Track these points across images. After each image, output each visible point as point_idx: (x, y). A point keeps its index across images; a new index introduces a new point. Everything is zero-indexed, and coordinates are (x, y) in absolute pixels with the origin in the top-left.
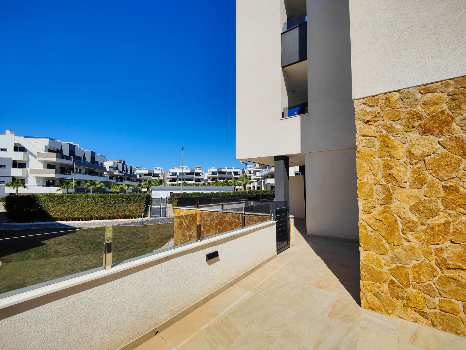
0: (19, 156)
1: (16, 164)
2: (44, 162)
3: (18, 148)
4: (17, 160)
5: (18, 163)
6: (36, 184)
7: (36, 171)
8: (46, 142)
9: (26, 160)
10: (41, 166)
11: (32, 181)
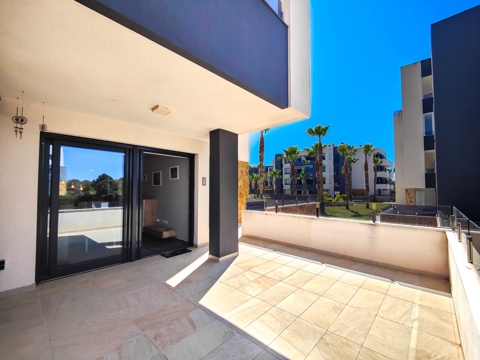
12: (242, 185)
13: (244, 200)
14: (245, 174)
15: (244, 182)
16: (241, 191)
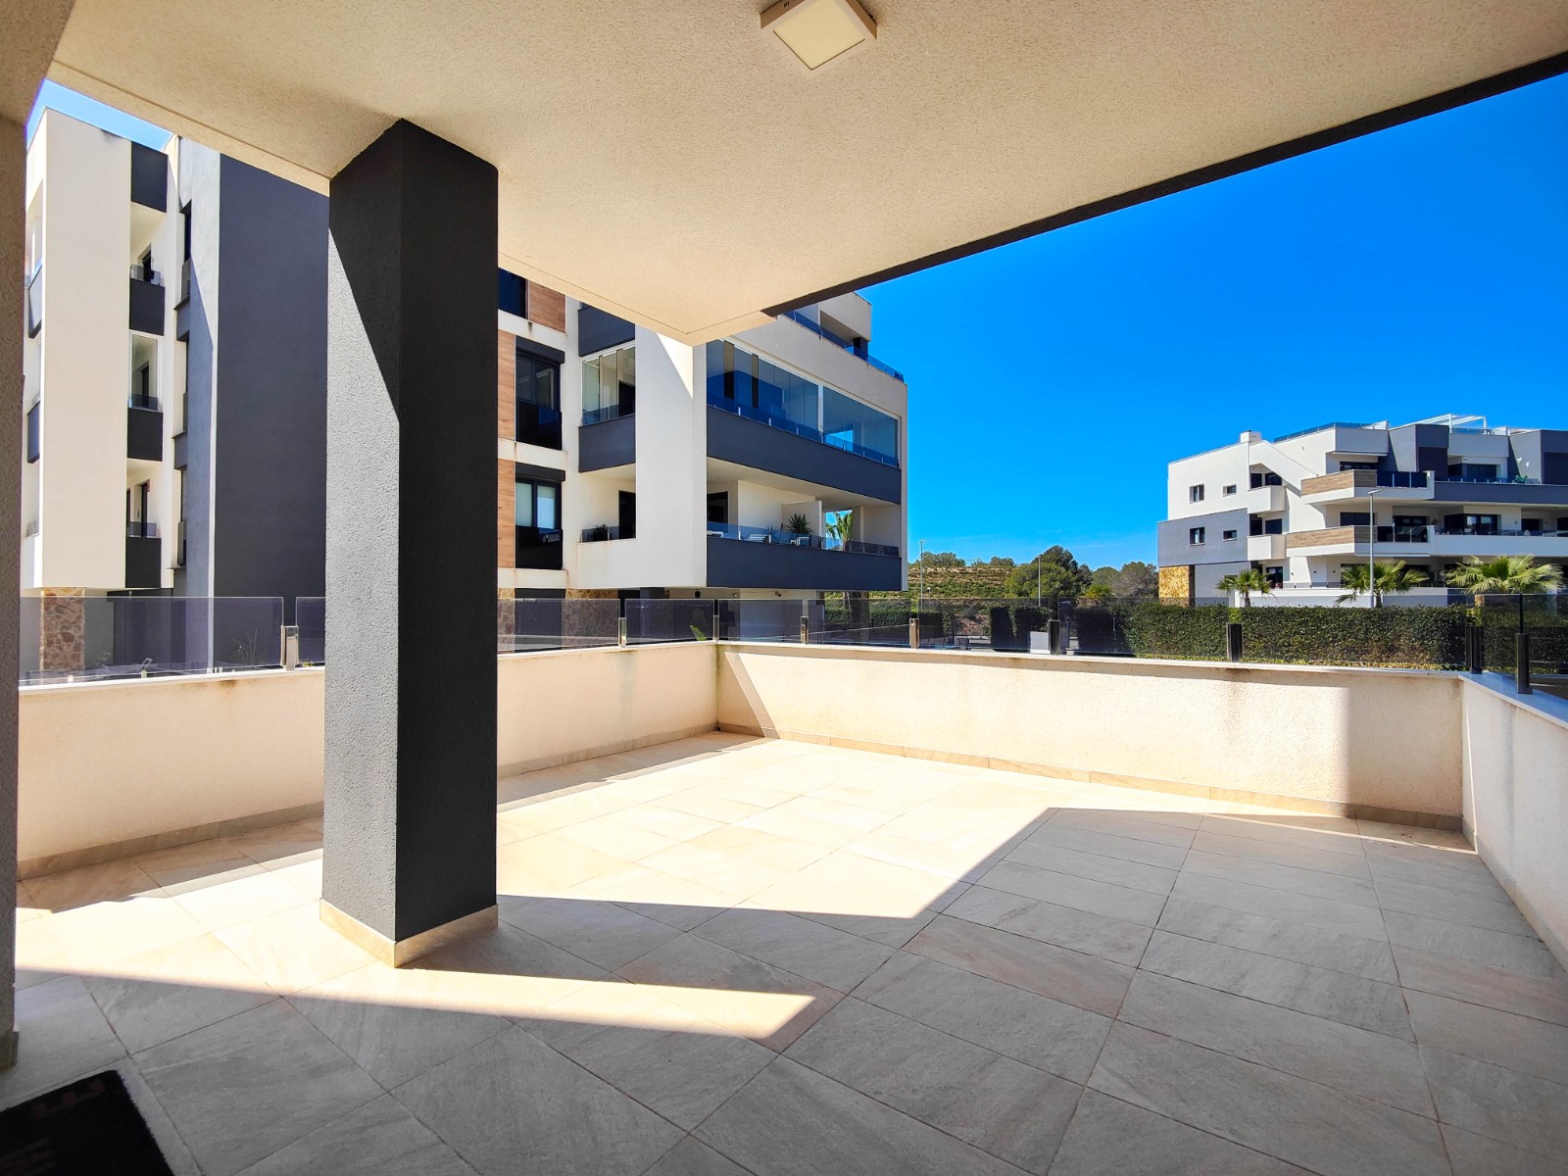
0: (1261, 501)
1: (1260, 525)
2: (1327, 508)
3: (1261, 478)
4: (1261, 513)
5: (1267, 522)
6: (1309, 580)
7: (1301, 539)
8: (1326, 440)
9: (1280, 508)
10: (1317, 522)
11: (1298, 571)
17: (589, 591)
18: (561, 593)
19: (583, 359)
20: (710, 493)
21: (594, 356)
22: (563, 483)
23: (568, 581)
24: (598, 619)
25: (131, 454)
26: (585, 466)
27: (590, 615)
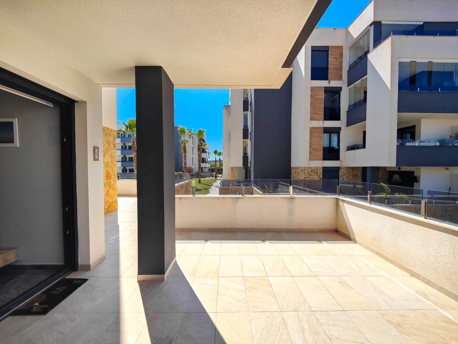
12: (109, 162)
13: (112, 182)
14: (113, 146)
15: (111, 158)
16: (108, 170)
17: (349, 167)
18: (339, 168)
19: (349, 87)
20: (398, 128)
21: (353, 85)
22: (341, 131)
23: (341, 164)
24: (353, 177)
25: (243, 139)
26: (348, 124)
27: (350, 176)
